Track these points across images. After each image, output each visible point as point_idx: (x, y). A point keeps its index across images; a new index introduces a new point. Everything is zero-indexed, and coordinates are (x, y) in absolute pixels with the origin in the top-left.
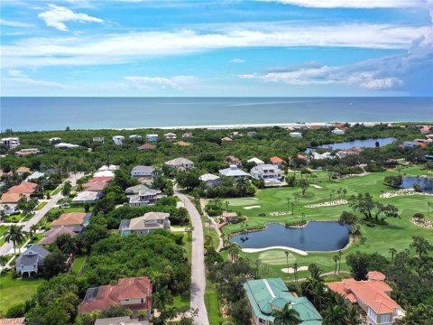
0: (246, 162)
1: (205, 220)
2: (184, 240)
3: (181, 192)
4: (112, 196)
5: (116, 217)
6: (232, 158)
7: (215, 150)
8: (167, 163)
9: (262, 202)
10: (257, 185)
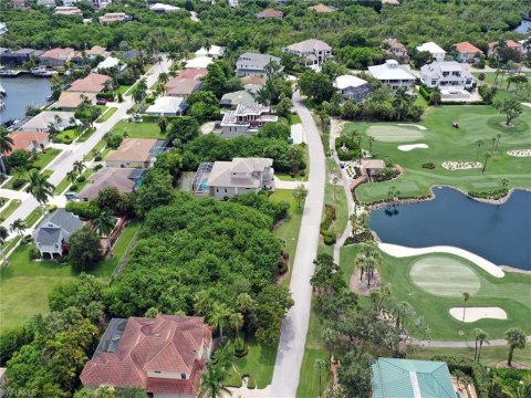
0: (415, 51)
1: (331, 168)
2: (291, 212)
3: (304, 103)
4: (198, 108)
5: (196, 152)
6: (393, 42)
7: (369, 23)
8: (292, 47)
9: (433, 135)
10: (427, 99)
